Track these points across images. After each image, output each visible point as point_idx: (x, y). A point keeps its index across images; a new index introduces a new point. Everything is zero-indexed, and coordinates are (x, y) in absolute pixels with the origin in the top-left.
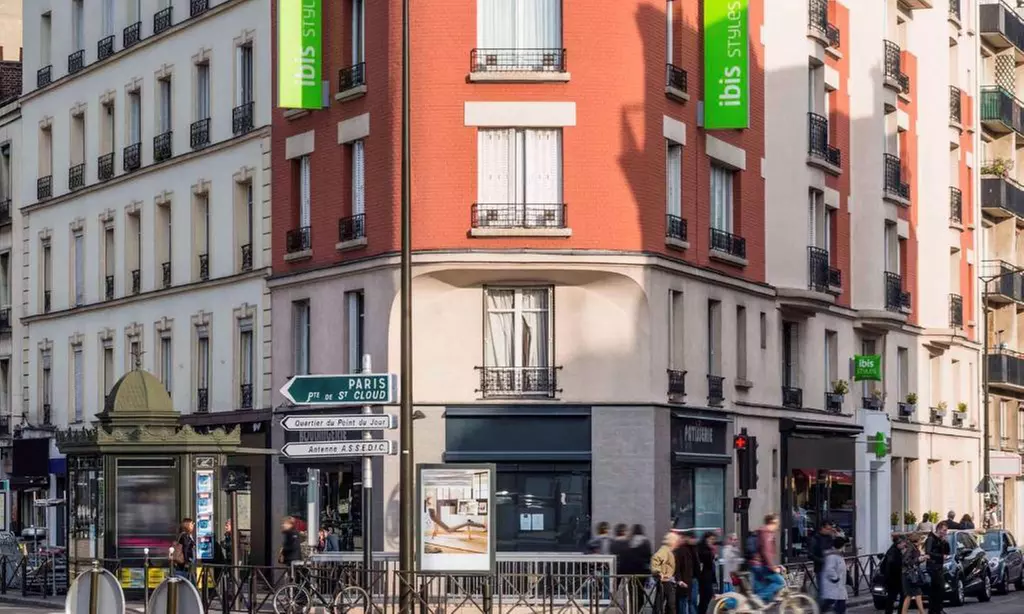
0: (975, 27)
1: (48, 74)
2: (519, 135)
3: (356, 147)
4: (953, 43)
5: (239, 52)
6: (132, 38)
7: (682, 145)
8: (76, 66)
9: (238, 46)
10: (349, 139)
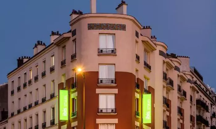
0: (195, 104)
1: (13, 114)
2: (107, 125)
3: (75, 128)
4: (191, 107)
5: (52, 109)
6: (30, 106)
7: (138, 127)
8: (19, 112)
9: (52, 108)
10: (74, 126)
